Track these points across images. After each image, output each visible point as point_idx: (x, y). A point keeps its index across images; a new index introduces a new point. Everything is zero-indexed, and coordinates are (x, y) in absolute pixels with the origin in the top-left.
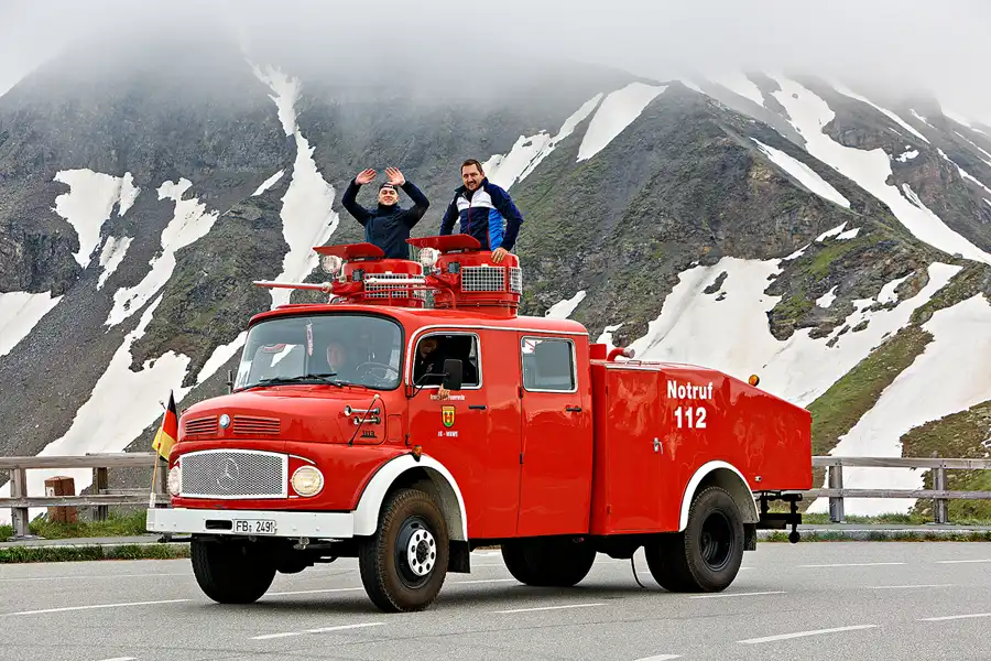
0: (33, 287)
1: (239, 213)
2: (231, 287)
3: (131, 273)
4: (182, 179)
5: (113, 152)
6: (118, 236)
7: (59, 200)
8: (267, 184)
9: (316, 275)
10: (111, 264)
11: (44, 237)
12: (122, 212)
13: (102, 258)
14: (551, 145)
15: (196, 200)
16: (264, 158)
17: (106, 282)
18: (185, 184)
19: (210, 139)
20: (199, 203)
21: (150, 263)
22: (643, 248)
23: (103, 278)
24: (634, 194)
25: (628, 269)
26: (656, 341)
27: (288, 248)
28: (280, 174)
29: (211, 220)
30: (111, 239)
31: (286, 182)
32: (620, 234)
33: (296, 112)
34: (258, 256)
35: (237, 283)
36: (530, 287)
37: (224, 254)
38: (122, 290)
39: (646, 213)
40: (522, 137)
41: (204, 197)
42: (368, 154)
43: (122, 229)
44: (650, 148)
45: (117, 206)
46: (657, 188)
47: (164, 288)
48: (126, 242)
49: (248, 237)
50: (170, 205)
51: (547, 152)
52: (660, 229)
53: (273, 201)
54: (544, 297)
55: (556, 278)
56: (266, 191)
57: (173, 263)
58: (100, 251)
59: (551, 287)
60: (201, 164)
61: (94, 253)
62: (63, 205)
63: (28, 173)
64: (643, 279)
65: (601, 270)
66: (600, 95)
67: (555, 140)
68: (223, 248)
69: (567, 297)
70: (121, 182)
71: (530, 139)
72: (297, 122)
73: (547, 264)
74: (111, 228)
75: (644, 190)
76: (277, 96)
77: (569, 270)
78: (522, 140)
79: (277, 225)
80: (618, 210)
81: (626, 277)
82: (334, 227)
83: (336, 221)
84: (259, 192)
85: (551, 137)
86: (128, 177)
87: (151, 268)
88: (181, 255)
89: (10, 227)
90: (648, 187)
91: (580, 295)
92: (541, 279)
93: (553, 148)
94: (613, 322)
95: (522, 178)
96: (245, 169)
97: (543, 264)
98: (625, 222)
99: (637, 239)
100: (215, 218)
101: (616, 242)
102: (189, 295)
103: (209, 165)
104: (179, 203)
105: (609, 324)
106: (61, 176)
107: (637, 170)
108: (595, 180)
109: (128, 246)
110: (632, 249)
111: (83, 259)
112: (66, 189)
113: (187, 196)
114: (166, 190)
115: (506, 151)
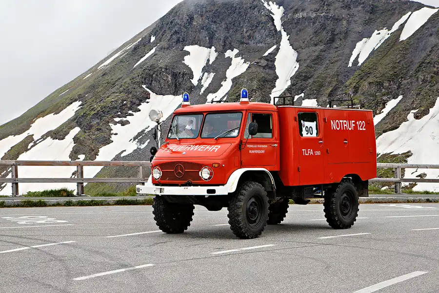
0: (175, 93)
1: (258, 63)
2: (255, 93)
3: (214, 87)
4: (235, 49)
5: (207, 38)
6: (209, 72)
7: (186, 58)
8: (270, 51)
9: (289, 88)
10: (206, 84)
11: (180, 73)
12: (211, 63)
13: (202, 81)
14: (388, 34)
15: (240, 58)
16: (269, 40)
17: (204, 91)
18: (236, 51)
19: (246, 32)
20: (242, 59)
21: (222, 83)
22: (427, 77)
23: (203, 90)
24: (424, 55)
25: (421, 86)
26: (433, 117)
27: (277, 77)
28: (275, 47)
29: (246, 66)
30: (206, 74)
31: (278, 49)
32: (417, 71)
33: (282, 21)
34: (265, 81)
35: (257, 92)
36: (379, 94)
37: (252, 80)
38: (210, 94)
39: (429, 62)
40: (376, 31)
41: (243, 56)
42: (312, 38)
43: (210, 70)
44: (431, 35)
45: (208, 60)
46: (434, 53)
47: (227, 94)
48: (212, 75)
49: (262, 73)
50: (230, 59)
51: (387, 37)
52: (435, 69)
53: (272, 58)
54: (385, 98)
55: (390, 90)
56: (269, 54)
57: (231, 83)
58: (202, 78)
59: (388, 94)
60: (242, 43)
61: (199, 79)
62: (187, 60)
63: (173, 47)
64: (427, 91)
65: (409, 87)
66: (410, 13)
67: (390, 32)
68: (251, 78)
69: (394, 98)
70: (211, 50)
71: (379, 32)
72: (282, 25)
73: (386, 84)
74: (206, 69)
75: (428, 53)
76: (273, 14)
77: (396, 86)
78: (376, 32)
79: (273, 68)
80: (417, 61)
81: (420, 90)
82: (297, 69)
83: (298, 66)
84: (266, 54)
85: (389, 30)
86: (213, 48)
87: (222, 86)
88: (234, 80)
89: (166, 69)
90: (430, 52)
91: (400, 97)
92: (383, 90)
93: (389, 35)
94: (414, 109)
95: (376, 48)
96: (260, 45)
97: (384, 84)
98: (420, 66)
99: (425, 74)
100: (248, 65)
101: (415, 75)
102: (237, 96)
103: (245, 43)
104: (233, 59)
105: (413, 109)
106: (187, 48)
107: (425, 44)
108: (407, 49)
109: (213, 76)
110: (423, 78)
111: (195, 82)
112: (188, 53)
113: (237, 56)
114: (229, 54)
115: (369, 37)
